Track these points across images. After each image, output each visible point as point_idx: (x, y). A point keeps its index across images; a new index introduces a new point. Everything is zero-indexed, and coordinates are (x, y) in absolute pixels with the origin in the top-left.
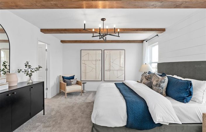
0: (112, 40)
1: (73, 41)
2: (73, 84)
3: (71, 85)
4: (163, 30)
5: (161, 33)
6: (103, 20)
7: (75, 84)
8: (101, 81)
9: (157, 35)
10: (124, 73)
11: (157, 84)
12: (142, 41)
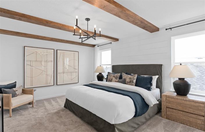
0: (67, 40)
1: (11, 32)
2: (18, 95)
3: (17, 96)
4: (117, 40)
5: (114, 42)
6: (88, 19)
7: (21, 94)
8: (54, 85)
9: (111, 43)
10: (78, 75)
11: (130, 81)
12: (94, 46)
